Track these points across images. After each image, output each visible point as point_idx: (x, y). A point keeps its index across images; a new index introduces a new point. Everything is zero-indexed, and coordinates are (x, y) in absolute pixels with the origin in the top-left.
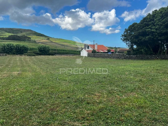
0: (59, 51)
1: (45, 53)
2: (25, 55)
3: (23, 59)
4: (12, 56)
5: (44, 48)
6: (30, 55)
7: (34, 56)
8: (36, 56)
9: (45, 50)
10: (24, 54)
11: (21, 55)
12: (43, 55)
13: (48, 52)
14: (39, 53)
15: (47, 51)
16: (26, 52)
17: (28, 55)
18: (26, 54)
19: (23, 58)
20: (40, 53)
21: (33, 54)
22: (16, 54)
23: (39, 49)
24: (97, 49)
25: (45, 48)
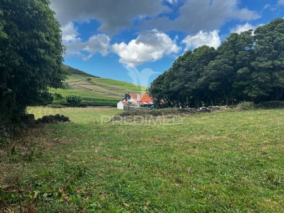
0: (96, 101)
1: (74, 104)
2: (49, 107)
3: (46, 112)
4: (33, 107)
5: (73, 98)
6: (55, 107)
7: (60, 108)
8: (62, 107)
9: (74, 100)
10: (48, 105)
11: (44, 107)
12: (71, 107)
13: (79, 103)
14: (67, 103)
15: (77, 101)
16: (51, 103)
17: (52, 107)
18: (51, 105)
19: (45, 110)
20: (69, 104)
21: (59, 105)
22: (39, 105)
23: (67, 99)
24: (139, 101)
25: (75, 98)
